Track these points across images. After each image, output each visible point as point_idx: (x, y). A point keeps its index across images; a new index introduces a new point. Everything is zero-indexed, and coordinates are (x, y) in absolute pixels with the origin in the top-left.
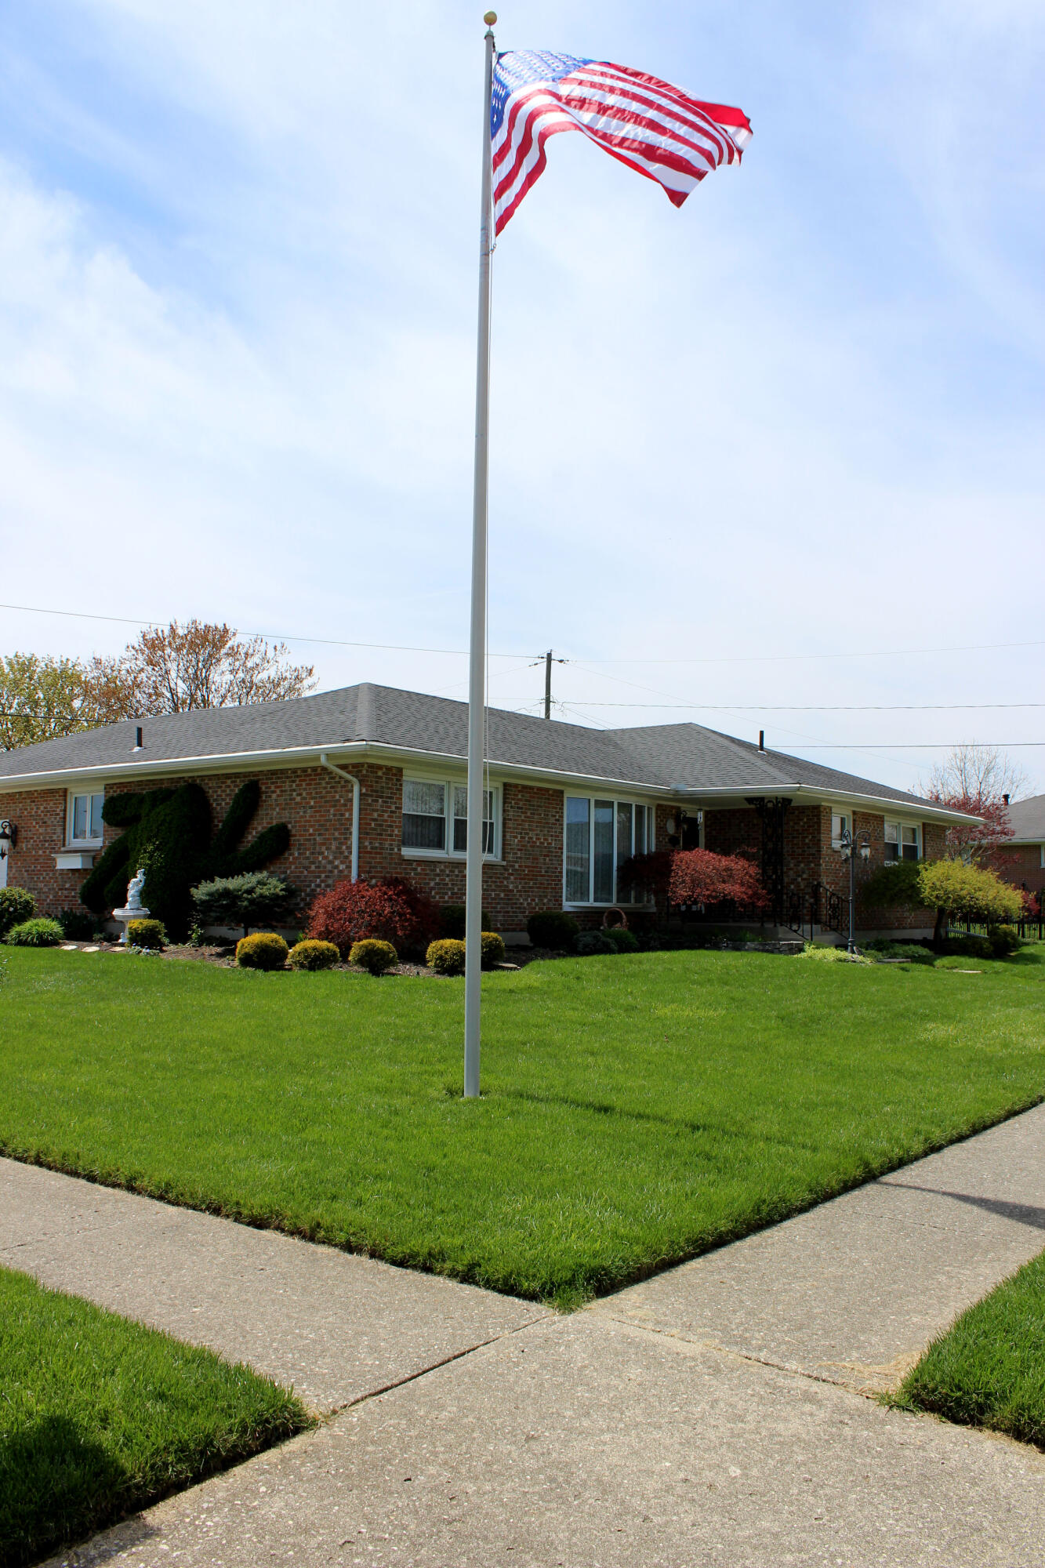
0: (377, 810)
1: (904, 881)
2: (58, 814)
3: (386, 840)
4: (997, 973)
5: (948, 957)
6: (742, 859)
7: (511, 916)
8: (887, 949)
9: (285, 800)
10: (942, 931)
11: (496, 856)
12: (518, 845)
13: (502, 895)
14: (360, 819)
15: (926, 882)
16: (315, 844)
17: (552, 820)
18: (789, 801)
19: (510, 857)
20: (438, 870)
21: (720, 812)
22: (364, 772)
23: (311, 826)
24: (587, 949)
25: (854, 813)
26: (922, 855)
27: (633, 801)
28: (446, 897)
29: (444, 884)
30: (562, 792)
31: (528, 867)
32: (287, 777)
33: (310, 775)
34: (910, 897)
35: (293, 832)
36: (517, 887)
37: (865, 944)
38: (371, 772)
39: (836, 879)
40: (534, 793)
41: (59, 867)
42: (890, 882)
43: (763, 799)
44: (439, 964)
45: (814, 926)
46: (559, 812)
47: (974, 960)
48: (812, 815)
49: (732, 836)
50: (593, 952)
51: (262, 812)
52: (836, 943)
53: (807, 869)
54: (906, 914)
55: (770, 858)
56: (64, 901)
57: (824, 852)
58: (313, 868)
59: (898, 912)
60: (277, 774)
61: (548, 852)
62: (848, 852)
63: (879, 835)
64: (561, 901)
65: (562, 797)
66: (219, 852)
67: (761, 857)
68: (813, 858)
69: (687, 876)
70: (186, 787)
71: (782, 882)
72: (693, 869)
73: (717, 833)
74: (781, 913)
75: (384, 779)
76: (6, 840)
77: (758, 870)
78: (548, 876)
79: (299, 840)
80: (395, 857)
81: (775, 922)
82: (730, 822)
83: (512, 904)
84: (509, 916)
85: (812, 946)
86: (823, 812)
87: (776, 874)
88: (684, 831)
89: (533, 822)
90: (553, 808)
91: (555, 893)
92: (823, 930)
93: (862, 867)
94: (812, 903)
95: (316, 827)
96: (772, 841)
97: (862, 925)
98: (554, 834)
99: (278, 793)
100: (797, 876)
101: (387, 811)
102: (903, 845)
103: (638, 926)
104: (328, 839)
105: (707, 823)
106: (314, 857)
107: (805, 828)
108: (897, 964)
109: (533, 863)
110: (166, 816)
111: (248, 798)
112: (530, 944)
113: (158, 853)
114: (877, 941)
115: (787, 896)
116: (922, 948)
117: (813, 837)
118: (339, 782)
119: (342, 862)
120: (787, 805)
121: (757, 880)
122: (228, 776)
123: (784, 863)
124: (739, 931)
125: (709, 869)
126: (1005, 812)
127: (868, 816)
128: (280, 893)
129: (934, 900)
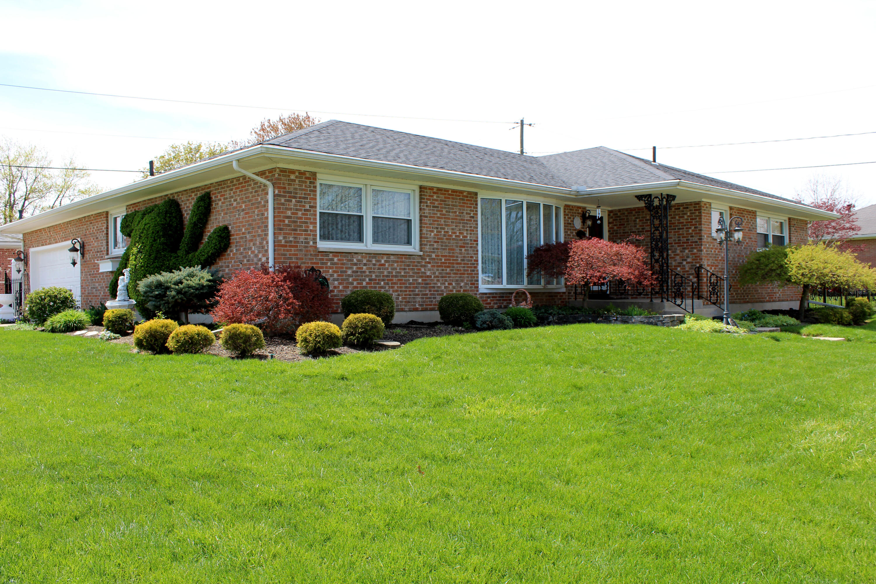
0: (291, 209)
1: (773, 262)
2: (103, 231)
3: (302, 235)
4: (859, 340)
5: (813, 325)
6: (631, 245)
7: (430, 298)
8: (760, 319)
9: (227, 205)
10: (806, 305)
11: (414, 248)
12: (434, 238)
13: (420, 280)
14: (274, 217)
15: (792, 263)
16: (246, 241)
17: (467, 217)
18: (671, 197)
19: (427, 248)
20: (355, 260)
21: (619, 211)
22: (277, 175)
23: (243, 226)
24: (485, 326)
25: (731, 208)
26: (788, 241)
27: (541, 201)
28: (364, 283)
29: (361, 272)
30: (476, 194)
31: (446, 256)
32: (228, 187)
33: (242, 183)
34: (779, 275)
35: (232, 233)
36: (434, 273)
37: (739, 316)
38: (285, 176)
39: (716, 262)
40: (449, 194)
41: (101, 271)
42: (762, 264)
43: (650, 195)
44: (307, 346)
45: (696, 301)
46: (473, 211)
47: (837, 328)
48: (695, 210)
49: (630, 229)
50: (490, 327)
51: (213, 217)
52: (714, 316)
53: (691, 254)
54: (776, 290)
55: (657, 245)
56: (108, 296)
57: (705, 240)
58: (245, 262)
59: (769, 288)
60: (221, 185)
61: (464, 243)
62: (723, 235)
63: (751, 225)
64: (478, 284)
65: (477, 198)
66: (184, 252)
67: (649, 244)
68: (695, 245)
69: (582, 261)
70: (165, 202)
71: (667, 264)
72: (588, 254)
73: (618, 228)
74: (667, 289)
75: (297, 182)
76: (75, 253)
77: (646, 255)
78: (465, 264)
79: (236, 239)
80: (311, 249)
81: (662, 298)
82: (627, 219)
83: (430, 287)
84: (427, 298)
85: (692, 318)
86: (703, 207)
87: (663, 258)
88: (589, 227)
89: (449, 219)
90: (467, 207)
91: (471, 278)
92: (704, 305)
93: (738, 251)
94: (696, 283)
95: (247, 227)
96: (659, 230)
97: (736, 299)
98: (469, 228)
99: (222, 200)
100: (682, 260)
101: (301, 210)
102: (773, 235)
103: (540, 304)
104: (255, 236)
105: (611, 220)
106: (246, 253)
107: (689, 220)
108: (768, 333)
109: (449, 253)
110: (145, 225)
111: (201, 206)
112: (442, 321)
113: (139, 255)
114: (750, 313)
115: (673, 277)
116: (790, 318)
117: (695, 228)
118: (260, 187)
119: (264, 255)
120: (671, 201)
121: (645, 263)
122: (192, 190)
123: (670, 249)
124: (630, 306)
125: (602, 255)
126: (851, 216)
127: (743, 211)
128: (205, 283)
129: (800, 277)
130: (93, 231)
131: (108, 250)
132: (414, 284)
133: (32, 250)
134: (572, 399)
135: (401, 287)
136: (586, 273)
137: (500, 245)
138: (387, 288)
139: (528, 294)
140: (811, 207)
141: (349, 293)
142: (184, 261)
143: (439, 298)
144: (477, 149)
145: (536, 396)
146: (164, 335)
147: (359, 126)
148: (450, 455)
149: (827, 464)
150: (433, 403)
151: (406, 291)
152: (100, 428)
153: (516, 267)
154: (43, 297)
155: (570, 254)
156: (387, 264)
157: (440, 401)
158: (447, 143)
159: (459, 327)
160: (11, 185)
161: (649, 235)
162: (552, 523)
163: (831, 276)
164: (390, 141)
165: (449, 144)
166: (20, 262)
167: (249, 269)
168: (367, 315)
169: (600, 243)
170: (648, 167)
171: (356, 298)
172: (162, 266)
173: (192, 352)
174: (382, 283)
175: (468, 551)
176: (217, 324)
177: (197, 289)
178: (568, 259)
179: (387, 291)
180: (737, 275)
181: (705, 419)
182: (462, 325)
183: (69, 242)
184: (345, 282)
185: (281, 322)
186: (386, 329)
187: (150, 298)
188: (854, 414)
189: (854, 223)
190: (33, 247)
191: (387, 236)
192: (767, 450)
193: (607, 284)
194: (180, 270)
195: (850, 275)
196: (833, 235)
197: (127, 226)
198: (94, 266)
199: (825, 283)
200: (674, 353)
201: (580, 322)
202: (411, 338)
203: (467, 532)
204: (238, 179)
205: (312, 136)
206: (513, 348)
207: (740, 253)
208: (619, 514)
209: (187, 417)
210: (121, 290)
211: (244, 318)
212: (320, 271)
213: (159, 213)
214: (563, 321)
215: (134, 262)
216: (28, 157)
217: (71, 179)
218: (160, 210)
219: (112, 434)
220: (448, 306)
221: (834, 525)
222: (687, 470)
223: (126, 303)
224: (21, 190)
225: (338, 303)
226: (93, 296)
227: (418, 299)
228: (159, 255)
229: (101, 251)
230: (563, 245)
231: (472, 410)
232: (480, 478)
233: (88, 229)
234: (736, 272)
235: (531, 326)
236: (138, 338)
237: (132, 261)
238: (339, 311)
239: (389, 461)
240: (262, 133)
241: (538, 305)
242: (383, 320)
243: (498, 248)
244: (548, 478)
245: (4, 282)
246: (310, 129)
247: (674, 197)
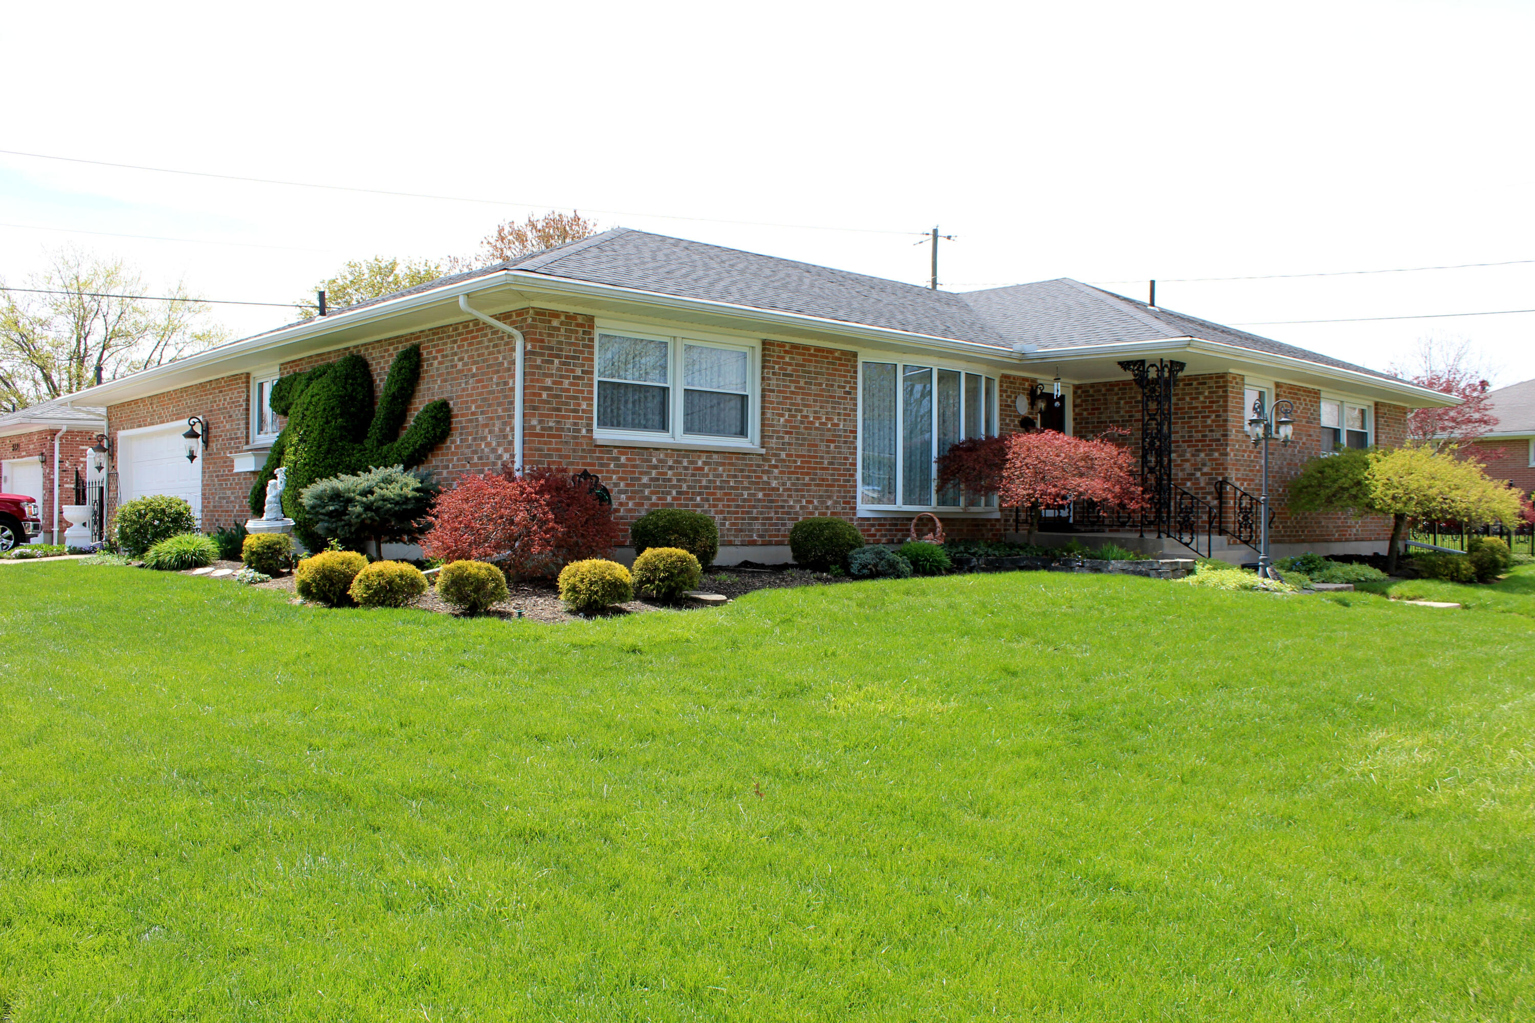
0: (551, 375)
1: (1346, 476)
2: (241, 406)
3: (568, 417)
4: (1483, 607)
5: (1408, 581)
6: (1109, 444)
7: (776, 524)
8: (1321, 570)
9: (447, 368)
10: (1400, 545)
11: (752, 442)
12: (785, 426)
13: (760, 495)
14: (525, 388)
15: (1377, 477)
16: (477, 426)
17: (839, 393)
18: (1177, 365)
19: (773, 443)
20: (654, 460)
21: (1092, 385)
22: (529, 320)
23: (473, 401)
24: (865, 571)
25: (1278, 385)
26: (1374, 443)
27: (962, 368)
28: (669, 499)
29: (664, 480)
30: (855, 355)
31: (803, 456)
32: (449, 337)
33: (472, 331)
34: (1355, 497)
35: (455, 412)
36: (784, 484)
37: (1287, 564)
38: (543, 321)
39: (1250, 474)
40: (810, 355)
41: (236, 470)
42: (1327, 478)
43: (1142, 362)
44: (577, 598)
45: (1215, 538)
46: (850, 382)
47: (1448, 587)
48: (1217, 387)
49: (1109, 417)
50: (874, 575)
51: (423, 386)
52: (1244, 562)
53: (1210, 460)
54: (1351, 522)
55: (1152, 444)
56: (247, 511)
57: (1233, 437)
58: (476, 460)
59: (1339, 518)
60: (438, 334)
61: (833, 436)
62: (1260, 430)
63: (1312, 414)
64: (855, 503)
65: (856, 361)
66: (375, 443)
67: (1140, 442)
68: (1217, 445)
69: (1028, 468)
70: (345, 360)
71: (1169, 475)
72: (1037, 457)
73: (1089, 414)
74: (1168, 517)
75: (563, 331)
76: (194, 440)
77: (1134, 460)
78: (834, 469)
79: (460, 422)
80: (584, 441)
81: (1159, 532)
82: (1106, 399)
83: (777, 507)
84: (771, 525)
85: (1208, 566)
86: (1231, 382)
87: (1162, 466)
88: (1041, 412)
89: (810, 395)
90: (840, 376)
91: (845, 492)
92: (1229, 544)
93: (1288, 457)
94: (1215, 507)
95: (479, 403)
96: (1156, 420)
97: (1283, 536)
98: (842, 411)
99: (440, 359)
100: (1195, 470)
101: (568, 377)
102: (1348, 431)
103: (957, 538)
104: (491, 418)
105: (1078, 401)
106: (476, 445)
107: (1207, 404)
108: (1332, 593)
109: (809, 451)
110: (313, 396)
111: (404, 368)
112: (795, 563)
113: (302, 445)
114: (1305, 558)
115: (1179, 497)
116: (1372, 569)
117: (1217, 416)
118: (502, 338)
119: (506, 450)
120: (1178, 371)
121: (1131, 473)
122: (390, 341)
123: (1175, 452)
124: (1106, 544)
125: (1061, 459)
126: (1482, 400)
127: (1299, 390)
128: (411, 494)
129: (1389, 501)
130: (224, 404)
131: (247, 437)
132: (750, 501)
133: (121, 434)
134: (1000, 691)
135: (729, 506)
136: (1033, 489)
137: (893, 438)
138: (706, 507)
139: (937, 521)
140: (1413, 385)
141: (643, 513)
142: (375, 457)
143: (790, 525)
144: (858, 279)
145: (942, 684)
146: (345, 576)
147: (663, 239)
148: (804, 768)
149: (1395, 798)
150: (779, 691)
151: (737, 513)
152: (256, 719)
153: (918, 476)
154: (143, 512)
155: (1007, 457)
156: (706, 468)
157: (789, 688)
158: (808, 269)
159: (823, 572)
160: (80, 323)
161: (1140, 426)
162: (956, 872)
163: (1441, 500)
164: (715, 266)
165: (812, 270)
166: (102, 454)
167: (482, 471)
168: (673, 550)
169: (1058, 439)
170: (1140, 315)
171: (655, 523)
172: (339, 464)
173: (390, 605)
174: (698, 498)
175: (827, 907)
176: (428, 561)
177: (397, 503)
178: (1005, 464)
179: (705, 512)
180: (1286, 496)
181: (1209, 725)
182: (827, 570)
183: (185, 422)
184: (637, 496)
185: (533, 560)
186: (704, 573)
187: (321, 517)
188: (1449, 723)
189: (1487, 413)
190: (124, 429)
191: (708, 422)
192: (1303, 775)
193: (1069, 507)
194: (370, 472)
195: (1471, 499)
196: (1452, 432)
197: (282, 398)
198: (225, 462)
199: (1431, 513)
200: (1171, 622)
201: (1022, 569)
202: (746, 589)
203: (827, 882)
204: (465, 324)
205: (587, 255)
206: (909, 608)
207: (1291, 460)
208: (1060, 861)
209: (391, 705)
210: (270, 502)
211: (474, 552)
212: (597, 478)
213: (336, 377)
214: (994, 566)
215: (293, 458)
216: (111, 277)
217: (180, 315)
218: (336, 372)
219: (276, 727)
220: (806, 538)
221: (1390, 884)
222: (1172, 799)
223: (279, 524)
224: (97, 332)
225: (626, 530)
226: (222, 511)
227: (757, 526)
228: (334, 447)
229: (237, 438)
230: (997, 441)
231: (841, 703)
232: (848, 805)
233: (215, 402)
234: (1284, 491)
235: (941, 574)
236: (303, 581)
237: (289, 457)
238: (628, 543)
239: (709, 777)
240: (499, 244)
241: (953, 540)
242: (700, 558)
243: (890, 445)
244: (954, 806)
245: (73, 486)
246: (584, 244)
247: (1182, 366)
